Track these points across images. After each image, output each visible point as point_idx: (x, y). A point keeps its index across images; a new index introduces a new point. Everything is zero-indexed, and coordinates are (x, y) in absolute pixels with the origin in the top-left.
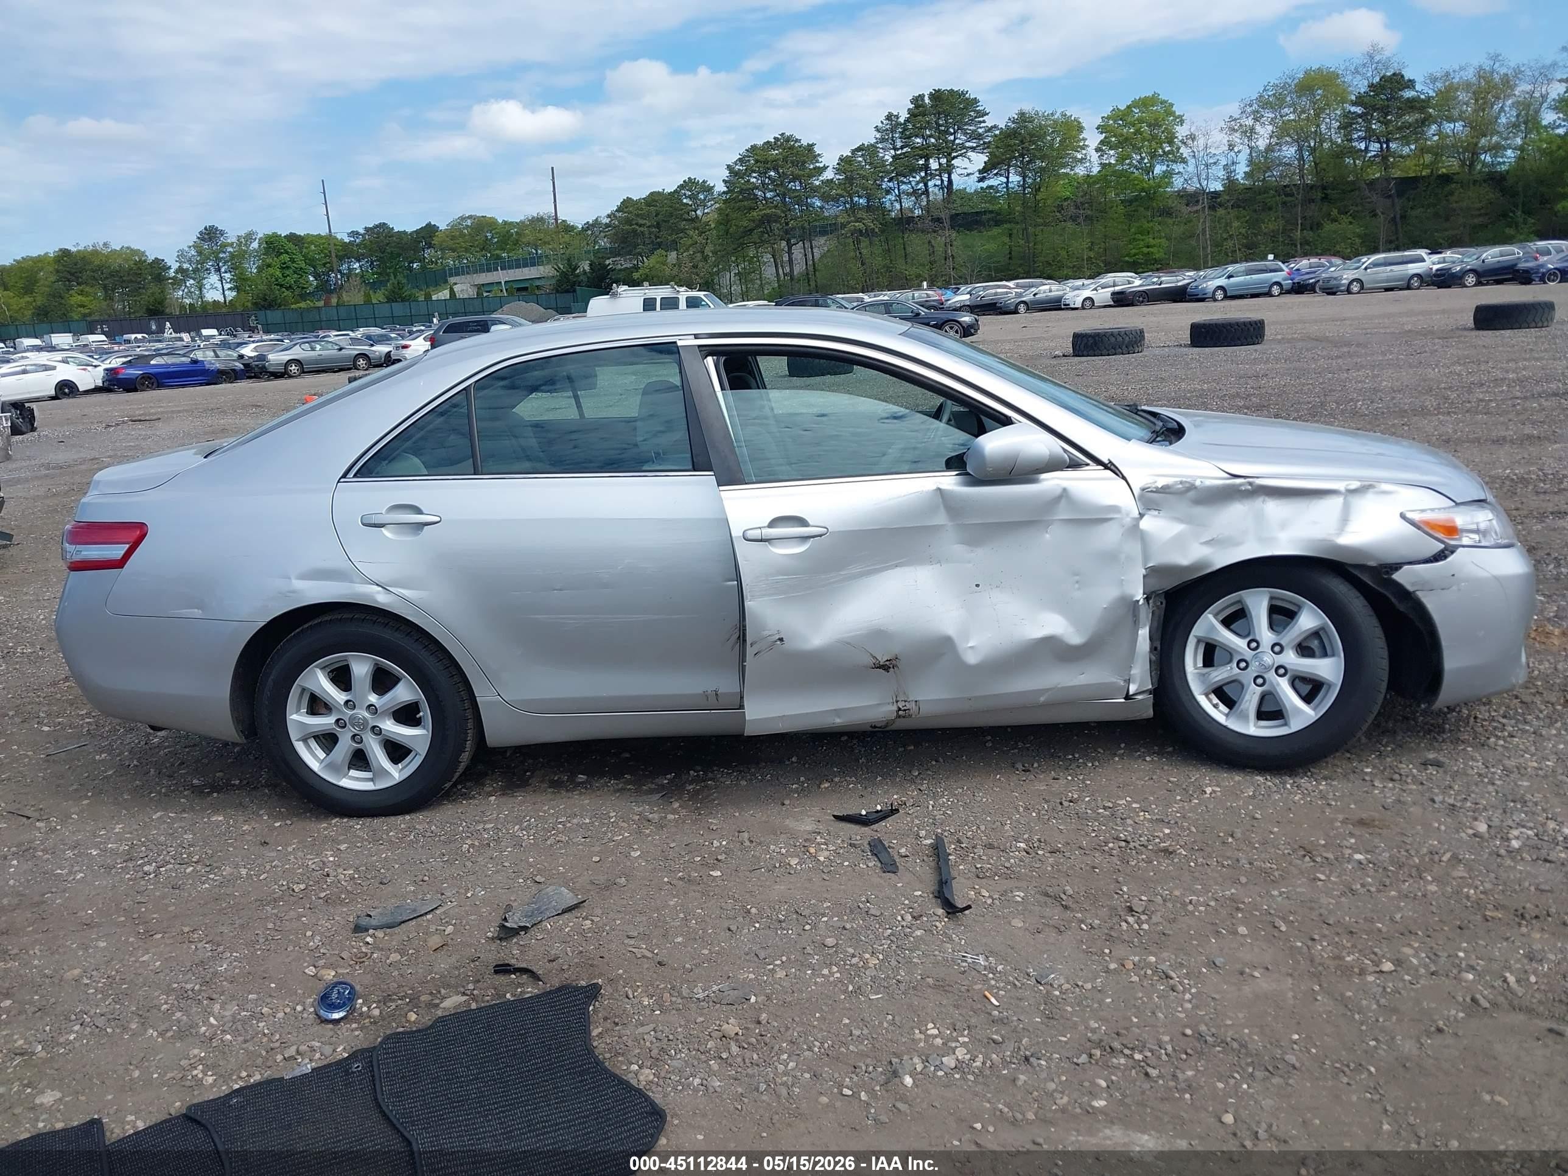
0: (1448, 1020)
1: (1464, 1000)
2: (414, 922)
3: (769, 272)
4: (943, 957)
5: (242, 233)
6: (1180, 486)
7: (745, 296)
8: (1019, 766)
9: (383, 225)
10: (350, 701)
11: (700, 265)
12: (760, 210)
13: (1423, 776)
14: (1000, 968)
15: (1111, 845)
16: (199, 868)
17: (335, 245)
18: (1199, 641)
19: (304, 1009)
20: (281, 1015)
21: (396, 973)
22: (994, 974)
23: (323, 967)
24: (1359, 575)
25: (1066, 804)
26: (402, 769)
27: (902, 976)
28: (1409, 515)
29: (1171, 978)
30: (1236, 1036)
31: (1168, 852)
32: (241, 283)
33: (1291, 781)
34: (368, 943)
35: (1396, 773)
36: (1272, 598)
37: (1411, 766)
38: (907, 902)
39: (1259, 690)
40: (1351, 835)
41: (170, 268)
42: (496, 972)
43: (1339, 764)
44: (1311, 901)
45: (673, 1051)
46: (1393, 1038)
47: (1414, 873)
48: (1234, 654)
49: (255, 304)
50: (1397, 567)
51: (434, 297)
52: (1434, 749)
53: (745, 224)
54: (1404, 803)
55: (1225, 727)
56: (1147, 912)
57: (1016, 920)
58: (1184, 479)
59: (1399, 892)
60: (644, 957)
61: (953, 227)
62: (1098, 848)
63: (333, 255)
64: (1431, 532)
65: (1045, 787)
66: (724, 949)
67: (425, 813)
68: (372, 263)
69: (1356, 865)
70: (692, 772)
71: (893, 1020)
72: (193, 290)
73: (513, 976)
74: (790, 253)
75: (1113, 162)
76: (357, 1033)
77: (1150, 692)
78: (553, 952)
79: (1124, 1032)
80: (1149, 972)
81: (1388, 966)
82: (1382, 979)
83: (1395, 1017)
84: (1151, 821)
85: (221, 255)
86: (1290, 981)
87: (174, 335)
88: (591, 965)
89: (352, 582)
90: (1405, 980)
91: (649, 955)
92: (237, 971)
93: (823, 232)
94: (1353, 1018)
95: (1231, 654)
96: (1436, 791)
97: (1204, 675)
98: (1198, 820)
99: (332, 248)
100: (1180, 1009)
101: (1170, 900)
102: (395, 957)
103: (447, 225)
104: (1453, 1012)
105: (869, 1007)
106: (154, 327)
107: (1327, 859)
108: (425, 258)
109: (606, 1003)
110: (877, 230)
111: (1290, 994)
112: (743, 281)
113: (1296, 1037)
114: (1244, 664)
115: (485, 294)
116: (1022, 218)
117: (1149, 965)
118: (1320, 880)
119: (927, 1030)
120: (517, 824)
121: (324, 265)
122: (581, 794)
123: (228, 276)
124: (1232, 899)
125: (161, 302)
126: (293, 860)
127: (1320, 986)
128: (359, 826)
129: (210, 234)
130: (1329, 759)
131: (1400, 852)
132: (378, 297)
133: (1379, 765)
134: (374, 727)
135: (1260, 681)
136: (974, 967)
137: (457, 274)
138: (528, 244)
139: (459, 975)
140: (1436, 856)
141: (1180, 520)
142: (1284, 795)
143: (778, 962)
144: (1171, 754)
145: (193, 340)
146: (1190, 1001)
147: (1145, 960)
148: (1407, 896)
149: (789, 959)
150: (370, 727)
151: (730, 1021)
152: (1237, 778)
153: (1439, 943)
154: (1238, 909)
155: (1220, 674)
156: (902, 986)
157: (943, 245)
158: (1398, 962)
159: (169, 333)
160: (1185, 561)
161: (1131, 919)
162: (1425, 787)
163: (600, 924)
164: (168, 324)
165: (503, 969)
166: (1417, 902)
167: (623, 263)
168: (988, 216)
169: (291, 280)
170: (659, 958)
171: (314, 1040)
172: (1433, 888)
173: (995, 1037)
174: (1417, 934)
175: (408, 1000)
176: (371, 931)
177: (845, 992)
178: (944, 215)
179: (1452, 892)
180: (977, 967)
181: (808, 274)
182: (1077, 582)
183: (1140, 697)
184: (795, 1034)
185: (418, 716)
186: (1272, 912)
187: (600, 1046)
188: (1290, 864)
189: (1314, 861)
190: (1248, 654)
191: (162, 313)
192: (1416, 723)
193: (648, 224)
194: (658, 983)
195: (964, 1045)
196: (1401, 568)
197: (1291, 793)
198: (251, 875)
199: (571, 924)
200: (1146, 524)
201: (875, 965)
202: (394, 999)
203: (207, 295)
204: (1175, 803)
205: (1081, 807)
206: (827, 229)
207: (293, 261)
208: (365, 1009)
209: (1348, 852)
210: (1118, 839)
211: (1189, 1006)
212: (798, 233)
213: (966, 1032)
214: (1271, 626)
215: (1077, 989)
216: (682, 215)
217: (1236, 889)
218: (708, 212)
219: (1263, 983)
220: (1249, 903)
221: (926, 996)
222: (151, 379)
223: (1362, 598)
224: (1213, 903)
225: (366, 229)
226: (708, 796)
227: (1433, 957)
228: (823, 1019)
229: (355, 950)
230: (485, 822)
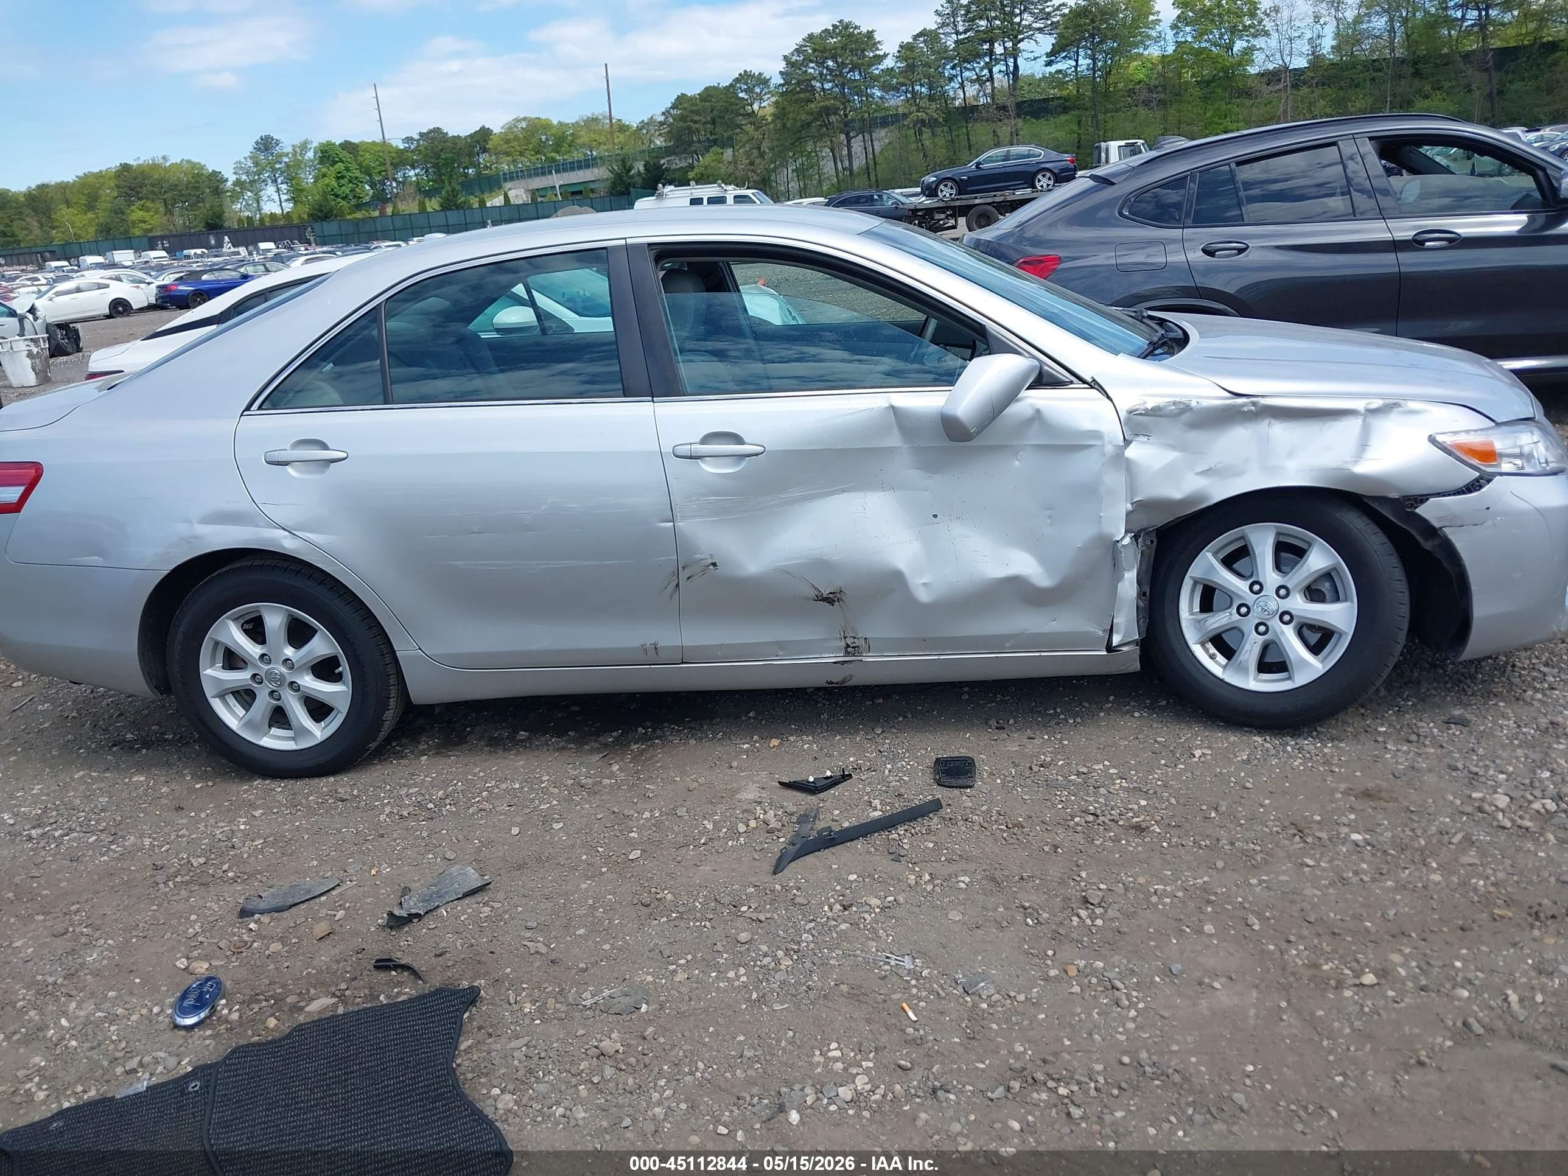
0: (1432, 1049)
1: (1454, 1024)
2: (303, 906)
3: (828, 167)
4: (864, 958)
5: (297, 142)
6: (1173, 407)
7: (803, 193)
8: (993, 723)
9: (437, 130)
10: (265, 655)
11: (758, 161)
12: (819, 102)
13: (1444, 738)
14: (925, 973)
15: (1077, 819)
16: (103, 836)
17: (389, 152)
18: (1196, 582)
19: (162, 1010)
20: (135, 1017)
21: (271, 967)
22: (918, 980)
23: (197, 959)
24: (1378, 508)
25: (1036, 769)
26: (324, 728)
27: (814, 982)
28: (1440, 438)
29: (1118, 990)
30: (1180, 1067)
31: (1140, 829)
32: (297, 194)
33: (1293, 743)
34: (251, 930)
35: (1414, 733)
36: (1278, 534)
37: (1432, 725)
38: (838, 888)
39: (1261, 638)
40: (1352, 809)
41: (227, 180)
42: (377, 968)
43: (1350, 721)
44: (1293, 893)
45: (540, 1072)
46: (1364, 1073)
47: (1417, 858)
48: (1235, 599)
49: (310, 215)
50: (1422, 499)
51: (488, 204)
52: (1461, 703)
53: (803, 118)
54: (1418, 770)
55: (1222, 680)
56: (1103, 904)
57: (954, 912)
58: (1178, 400)
59: (1397, 882)
60: (537, 952)
61: (1019, 116)
62: (1062, 822)
63: (388, 162)
64: (1464, 458)
65: (1017, 748)
66: (629, 944)
67: (352, 775)
68: (427, 170)
69: (1352, 847)
70: (640, 729)
71: (794, 1037)
72: (250, 202)
73: (394, 973)
74: (849, 147)
75: (1189, 39)
76: (207, 1042)
77: (1136, 642)
78: (443, 945)
79: (1051, 1058)
80: (1094, 980)
81: (1369, 979)
82: (1361, 994)
83: (1369, 1046)
84: (1127, 790)
85: (277, 166)
86: (1255, 994)
87: (233, 249)
88: (479, 962)
89: (257, 526)
90: (1387, 997)
91: (544, 950)
92: (105, 962)
93: (884, 123)
94: (1321, 1044)
95: (1231, 599)
96: (1457, 755)
97: (1200, 622)
98: (1180, 789)
99: (386, 156)
100: (1121, 1030)
101: (1132, 888)
102: (276, 947)
103: (502, 128)
104: (1439, 1040)
105: (771, 1020)
106: (213, 242)
107: (1320, 839)
108: (479, 163)
109: (484, 1009)
110: (941, 120)
111: (1252, 1012)
112: (800, 177)
113: (1250, 1068)
114: (1244, 610)
115: (539, 200)
116: (1091, 104)
117: (1095, 972)
118: (1308, 866)
119: (829, 1050)
120: (442, 789)
121: (380, 173)
122: (516, 755)
123: (284, 186)
124: (1205, 889)
125: (219, 216)
126: (203, 828)
127: (1288, 1001)
128: (280, 789)
129: (266, 144)
130: (1341, 716)
131: (1404, 831)
132: (433, 205)
133: (1395, 723)
134: (293, 683)
135: (1262, 629)
136: (896, 972)
137: (512, 179)
138: (583, 145)
139: (338, 970)
140: (1446, 836)
141: (1173, 447)
142: (1283, 760)
143: (682, 962)
144: (1163, 709)
145: (250, 254)
146: (1134, 1019)
147: (1091, 965)
148: (1404, 887)
149: (694, 957)
150: (287, 683)
151: (613, 1036)
152: (1232, 738)
153: (1435, 949)
154: (1209, 902)
155: (1218, 620)
156: (812, 995)
157: (1008, 134)
158: (1383, 973)
159: (228, 247)
160: (1177, 494)
161: (1083, 913)
162: (1445, 750)
163: (500, 911)
164: (226, 239)
165: (384, 965)
166: (1416, 895)
167: (678, 163)
168: (1056, 102)
169: (346, 190)
170: (553, 956)
171: (161, 1050)
172: (1436, 877)
173: (903, 1062)
174: (1410, 936)
175: (273, 1002)
176: (257, 916)
177: (749, 1000)
178: (1010, 103)
179: (1459, 884)
180: (900, 972)
181: (868, 168)
182: (1050, 517)
183: (1125, 649)
184: (681, 1054)
185: (337, 671)
186: (1247, 905)
187: (463, 1063)
188: (1277, 844)
189: (1305, 842)
190: (1250, 598)
191: (221, 227)
192: (1445, 671)
193: (703, 120)
194: (546, 985)
195: (867, 1071)
196: (1427, 500)
197: (1291, 757)
198: (154, 846)
199: (470, 911)
200: (1131, 452)
201: (788, 967)
202: (260, 1000)
203: (264, 207)
204: (1159, 768)
205: (1052, 774)
206: (889, 120)
207: (347, 169)
208: (225, 1011)
209: (1345, 830)
210: (1086, 812)
211: (1131, 1025)
212: (857, 125)
213: (872, 1055)
214: (1278, 566)
215: (1009, 1001)
216: (738, 110)
217: (1211, 876)
218: (765, 106)
219: (1223, 995)
220: (1223, 893)
221: (837, 1007)
222: (202, 295)
223: (1381, 534)
224: (1180, 894)
225: (421, 134)
226: (651, 757)
227: (1425, 967)
228: (717, 1033)
229: (235, 938)
230: (409, 787)
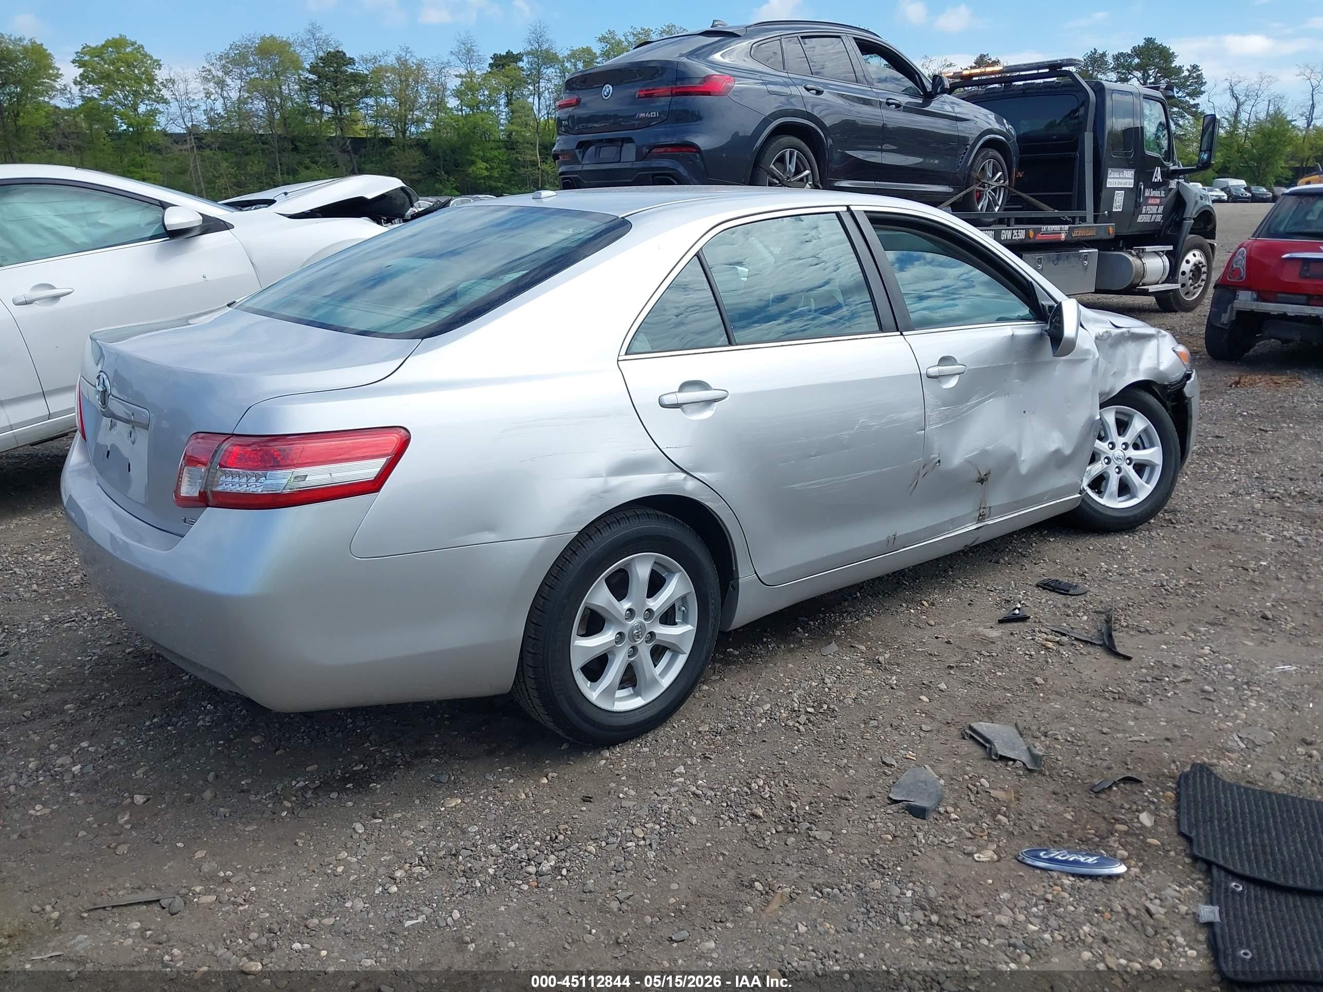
10: (629, 609)
24: (1157, 392)
36: (1116, 413)
39: (1119, 476)
42: (1098, 792)
48: (1101, 454)
55: (1104, 506)
64: (1182, 360)
75: (96, 96)
89: (662, 472)
97: (1088, 472)
114: (1107, 460)
134: (648, 634)
135: (1117, 470)
150: (645, 635)
155: (1097, 469)
190: (1110, 453)
214: (1119, 432)
